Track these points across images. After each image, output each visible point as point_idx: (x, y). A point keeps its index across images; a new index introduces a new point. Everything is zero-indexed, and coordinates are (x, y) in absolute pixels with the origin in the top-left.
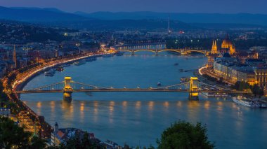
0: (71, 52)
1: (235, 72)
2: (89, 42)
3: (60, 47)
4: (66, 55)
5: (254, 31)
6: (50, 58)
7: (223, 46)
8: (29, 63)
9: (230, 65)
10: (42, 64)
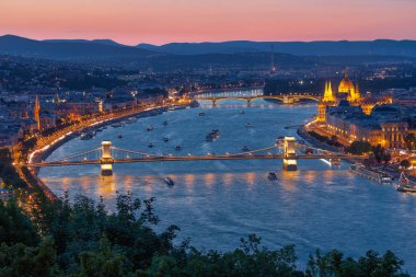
0: (124, 104)
1: (353, 127)
2: (151, 88)
3: (108, 96)
4: (115, 107)
5: (397, 66)
6: (90, 113)
7: (340, 90)
8: (59, 121)
9: (348, 118)
10: (77, 122)
